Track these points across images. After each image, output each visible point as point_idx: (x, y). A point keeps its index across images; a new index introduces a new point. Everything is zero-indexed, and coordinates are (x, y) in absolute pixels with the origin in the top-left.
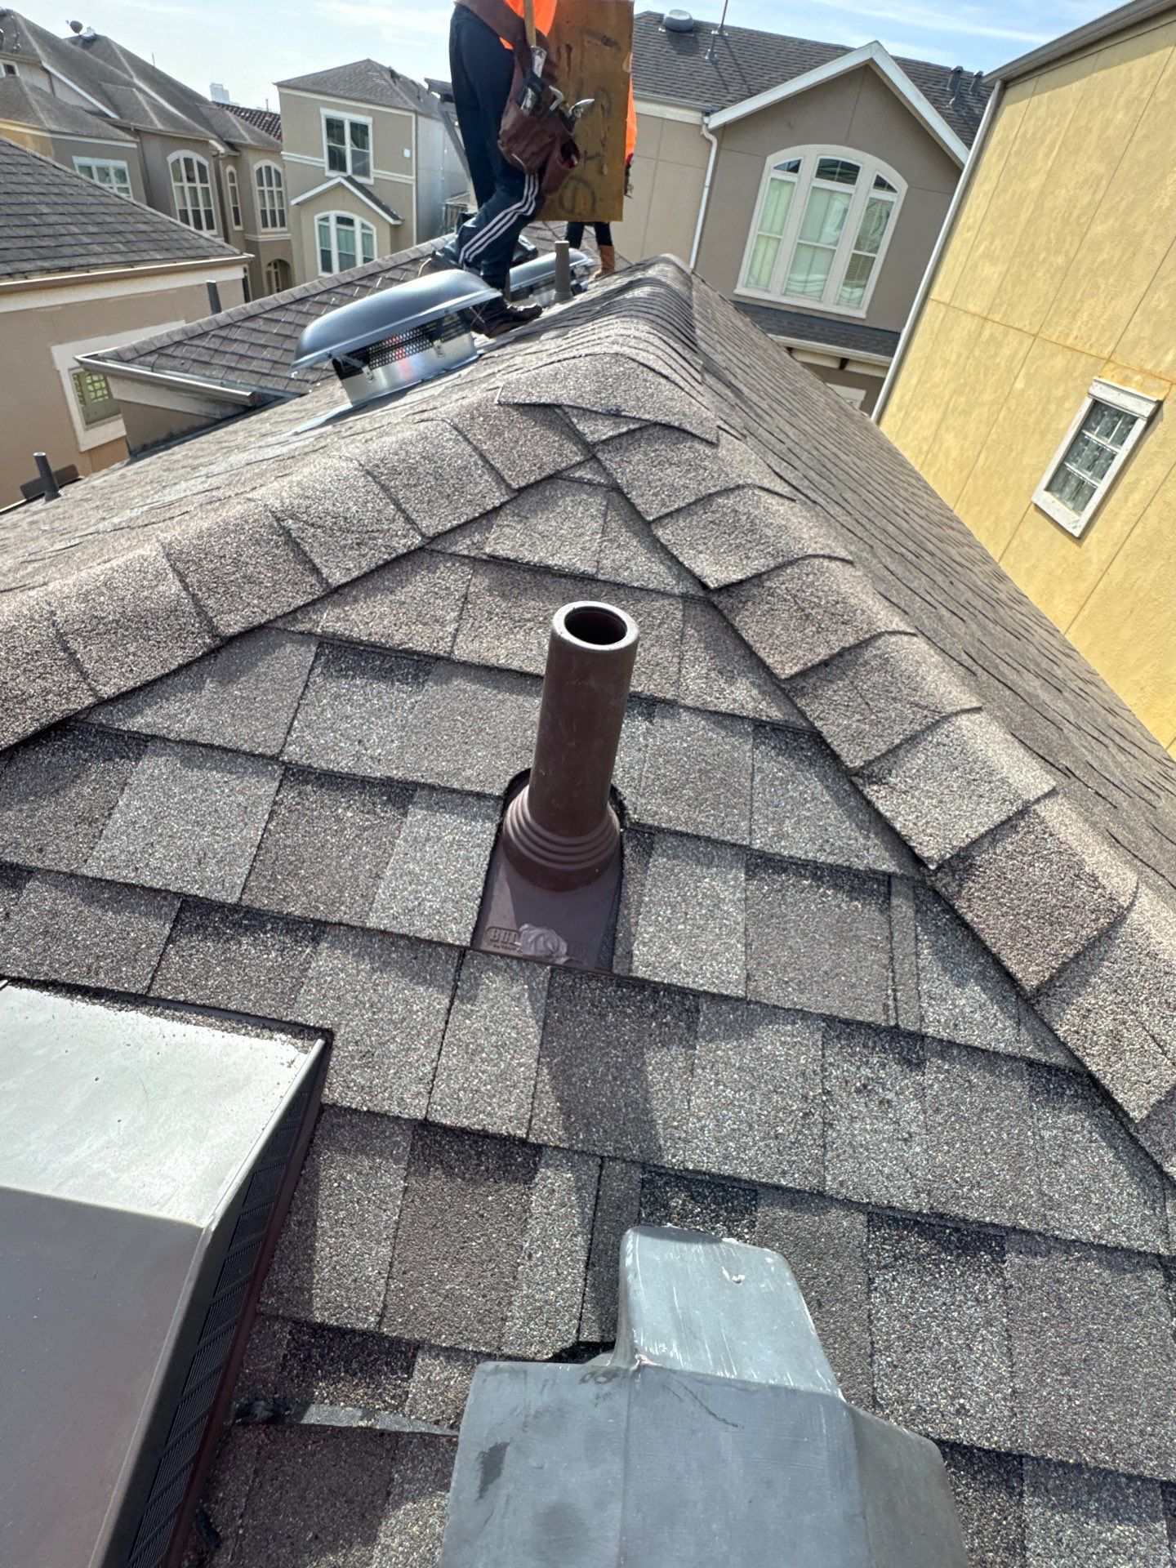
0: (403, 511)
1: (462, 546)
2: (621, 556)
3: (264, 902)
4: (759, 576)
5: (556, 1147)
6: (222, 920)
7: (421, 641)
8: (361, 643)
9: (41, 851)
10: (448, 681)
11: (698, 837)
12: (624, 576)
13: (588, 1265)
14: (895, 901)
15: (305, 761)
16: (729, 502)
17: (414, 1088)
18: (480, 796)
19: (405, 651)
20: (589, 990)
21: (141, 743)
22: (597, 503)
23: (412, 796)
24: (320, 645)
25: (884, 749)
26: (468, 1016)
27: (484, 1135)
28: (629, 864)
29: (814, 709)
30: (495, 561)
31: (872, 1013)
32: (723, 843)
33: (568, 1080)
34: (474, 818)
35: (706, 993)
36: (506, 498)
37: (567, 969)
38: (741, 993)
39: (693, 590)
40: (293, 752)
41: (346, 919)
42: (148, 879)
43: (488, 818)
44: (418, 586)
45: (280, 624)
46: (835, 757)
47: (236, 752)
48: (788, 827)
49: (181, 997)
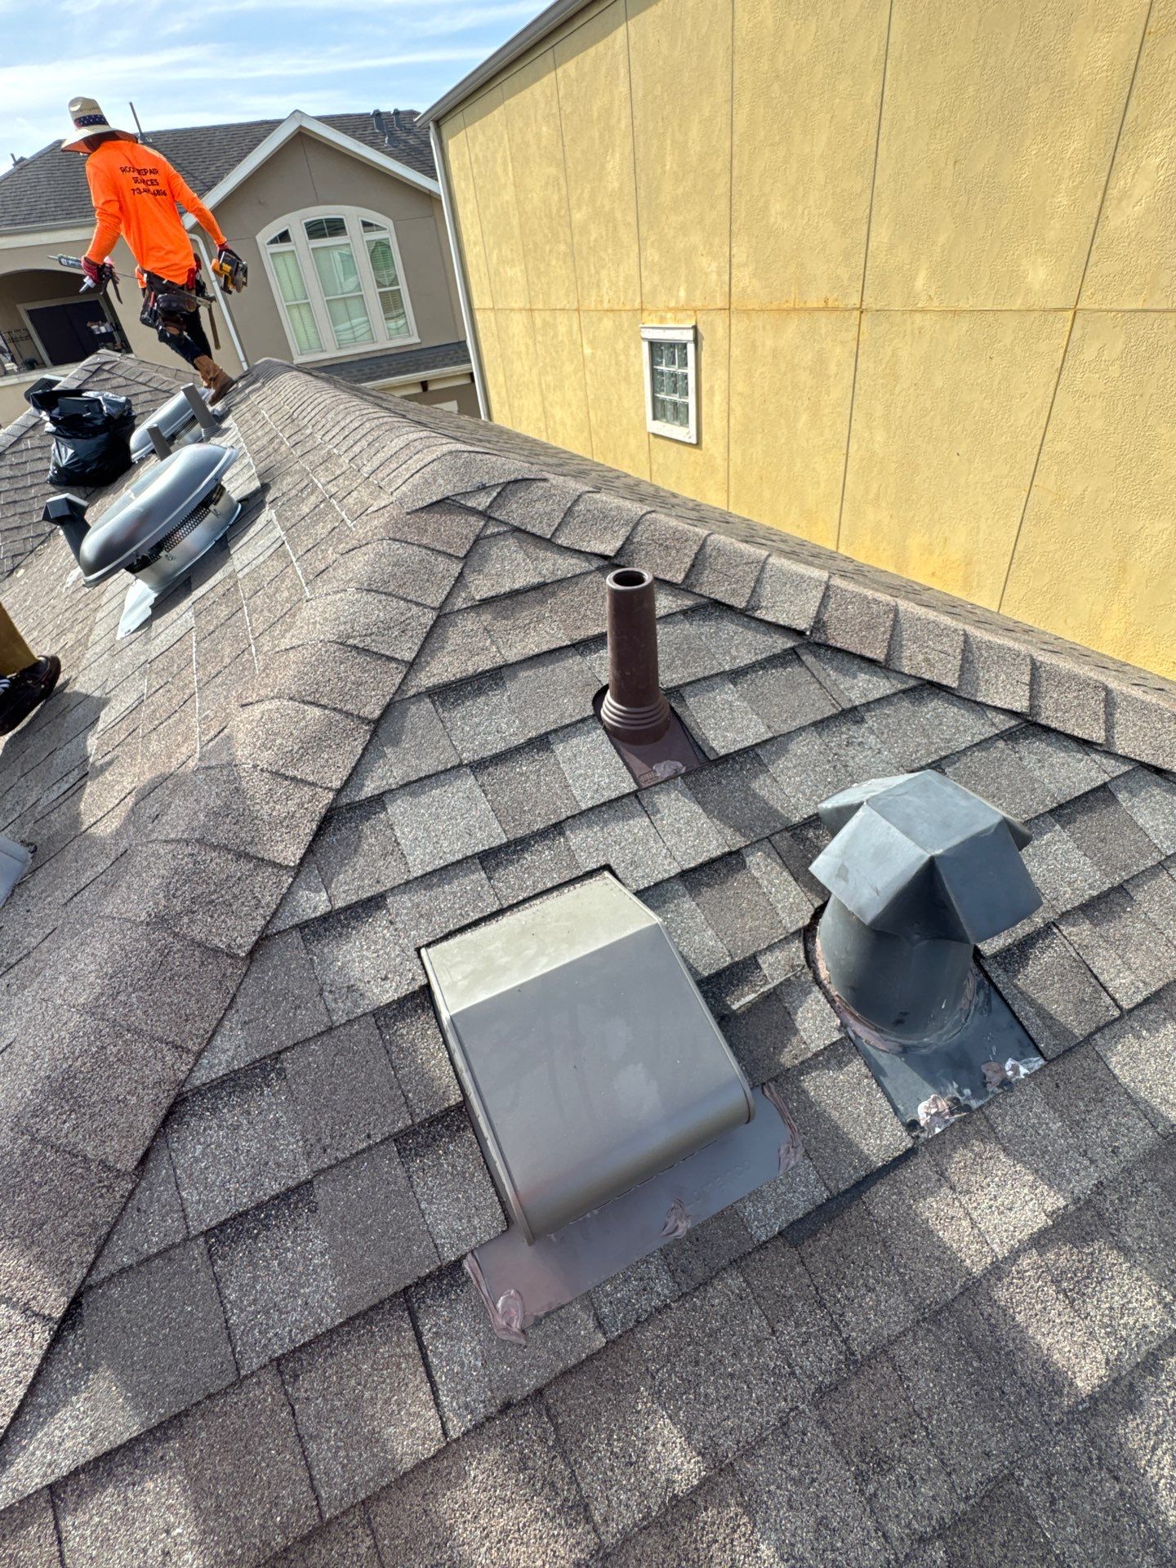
0: (411, 601)
1: (460, 603)
2: (549, 565)
3: (520, 833)
4: (628, 539)
5: (746, 846)
6: (506, 854)
7: (484, 663)
8: (453, 682)
9: (378, 882)
10: (516, 676)
11: (699, 680)
12: (559, 575)
13: (796, 880)
14: (804, 658)
15: (476, 758)
16: (581, 507)
17: (666, 862)
18: (583, 720)
19: (480, 673)
20: (705, 776)
21: (378, 801)
22: (511, 542)
23: (548, 742)
24: (429, 696)
25: (749, 591)
26: (662, 819)
27: (712, 862)
28: (679, 710)
29: (705, 590)
30: (486, 602)
31: (829, 711)
32: (712, 676)
33: (727, 817)
34: (589, 732)
35: (756, 745)
36: (461, 565)
37: (688, 773)
38: (771, 735)
39: (602, 563)
40: (467, 757)
41: (569, 814)
42: (451, 859)
43: (596, 728)
44: (454, 637)
45: (397, 698)
46: (730, 608)
47: (437, 774)
48: (734, 652)
49: (521, 898)
